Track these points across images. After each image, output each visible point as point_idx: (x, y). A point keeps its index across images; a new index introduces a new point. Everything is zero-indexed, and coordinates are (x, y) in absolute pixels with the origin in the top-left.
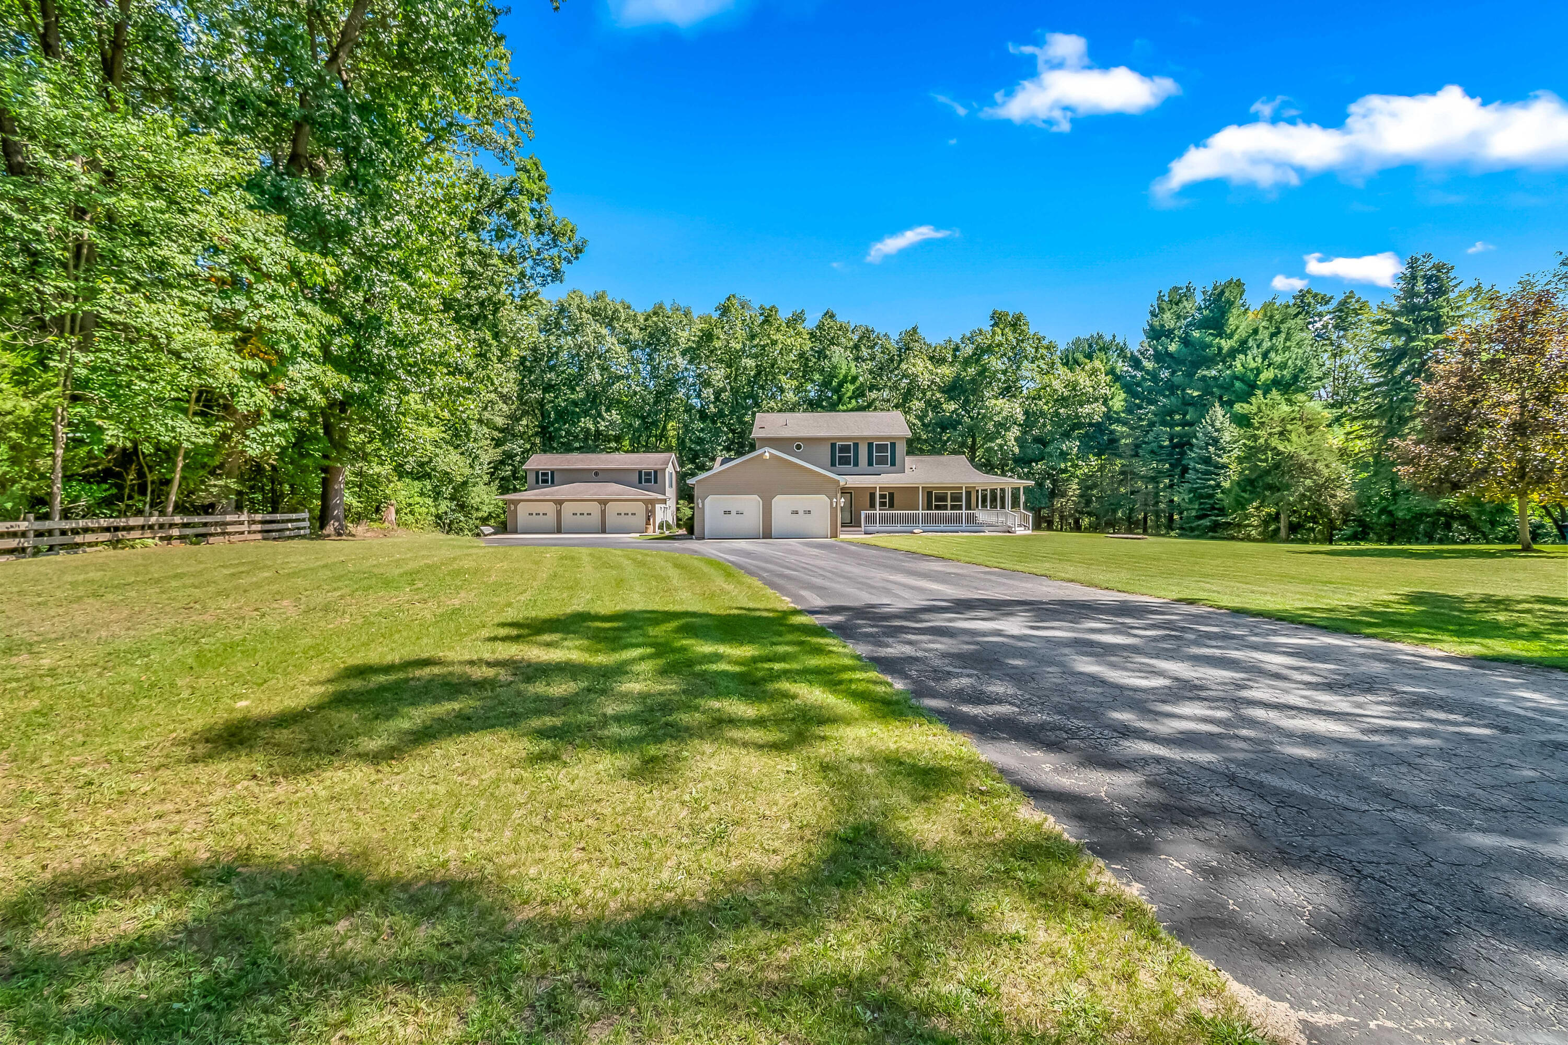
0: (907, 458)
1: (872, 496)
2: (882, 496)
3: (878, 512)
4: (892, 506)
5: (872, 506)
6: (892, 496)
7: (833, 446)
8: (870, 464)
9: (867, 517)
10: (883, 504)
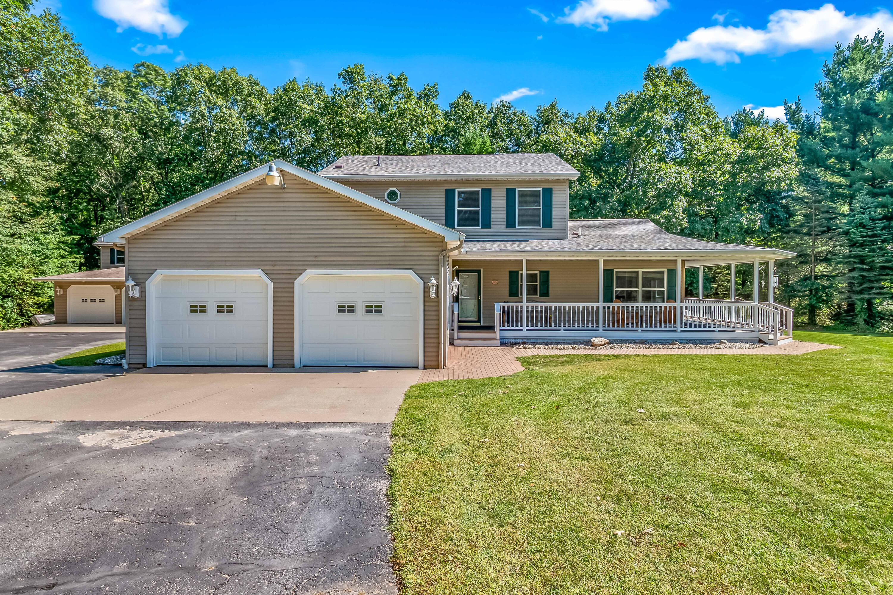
0: (571, 223)
1: (514, 276)
2: (532, 278)
3: (524, 304)
4: (545, 294)
5: (514, 292)
6: (545, 275)
7: (450, 194)
8: (510, 224)
9: (506, 312)
10: (532, 290)
